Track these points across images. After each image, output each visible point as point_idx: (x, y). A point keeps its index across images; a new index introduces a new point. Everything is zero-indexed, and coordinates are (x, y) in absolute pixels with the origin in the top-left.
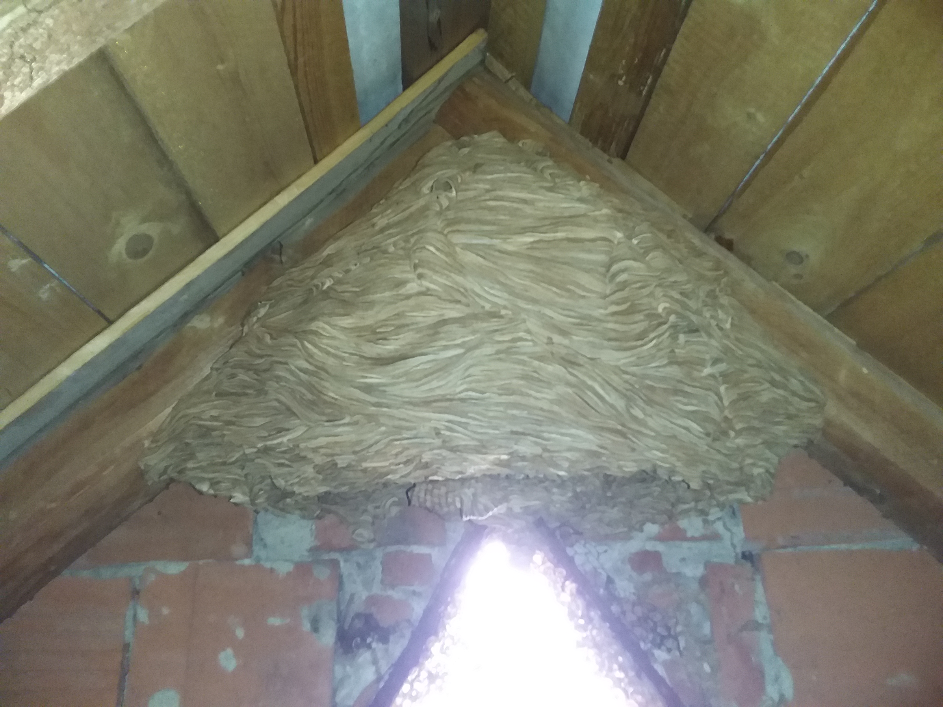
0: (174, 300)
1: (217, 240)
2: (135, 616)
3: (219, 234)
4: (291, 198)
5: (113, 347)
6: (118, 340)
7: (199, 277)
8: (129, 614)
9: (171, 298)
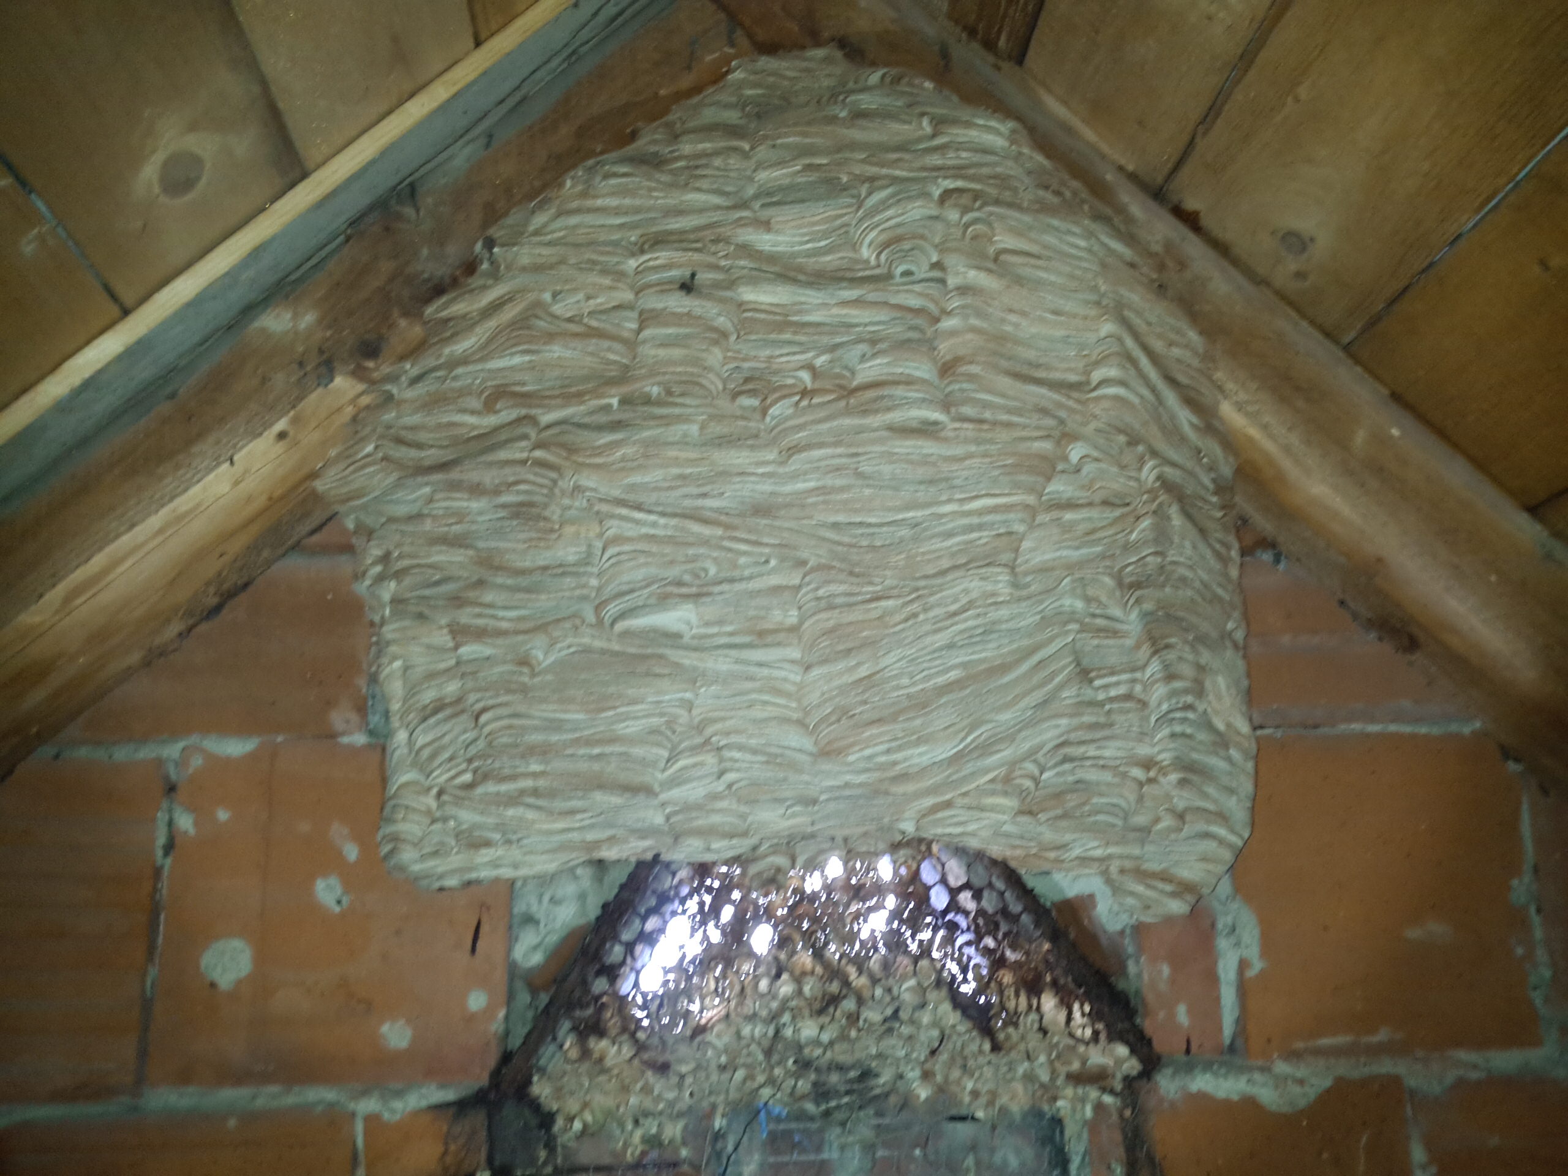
0: (231, 277)
1: (305, 175)
2: (170, 823)
3: (310, 165)
4: (434, 105)
5: (131, 354)
6: (140, 342)
7: (274, 238)
8: (162, 817)
9: (227, 274)
